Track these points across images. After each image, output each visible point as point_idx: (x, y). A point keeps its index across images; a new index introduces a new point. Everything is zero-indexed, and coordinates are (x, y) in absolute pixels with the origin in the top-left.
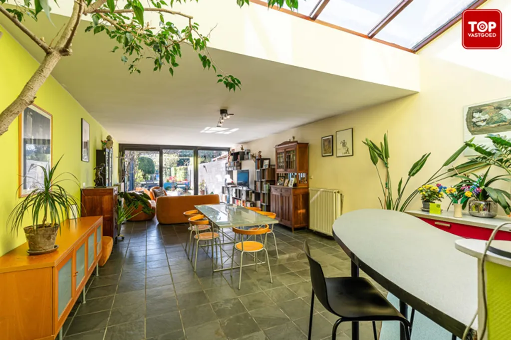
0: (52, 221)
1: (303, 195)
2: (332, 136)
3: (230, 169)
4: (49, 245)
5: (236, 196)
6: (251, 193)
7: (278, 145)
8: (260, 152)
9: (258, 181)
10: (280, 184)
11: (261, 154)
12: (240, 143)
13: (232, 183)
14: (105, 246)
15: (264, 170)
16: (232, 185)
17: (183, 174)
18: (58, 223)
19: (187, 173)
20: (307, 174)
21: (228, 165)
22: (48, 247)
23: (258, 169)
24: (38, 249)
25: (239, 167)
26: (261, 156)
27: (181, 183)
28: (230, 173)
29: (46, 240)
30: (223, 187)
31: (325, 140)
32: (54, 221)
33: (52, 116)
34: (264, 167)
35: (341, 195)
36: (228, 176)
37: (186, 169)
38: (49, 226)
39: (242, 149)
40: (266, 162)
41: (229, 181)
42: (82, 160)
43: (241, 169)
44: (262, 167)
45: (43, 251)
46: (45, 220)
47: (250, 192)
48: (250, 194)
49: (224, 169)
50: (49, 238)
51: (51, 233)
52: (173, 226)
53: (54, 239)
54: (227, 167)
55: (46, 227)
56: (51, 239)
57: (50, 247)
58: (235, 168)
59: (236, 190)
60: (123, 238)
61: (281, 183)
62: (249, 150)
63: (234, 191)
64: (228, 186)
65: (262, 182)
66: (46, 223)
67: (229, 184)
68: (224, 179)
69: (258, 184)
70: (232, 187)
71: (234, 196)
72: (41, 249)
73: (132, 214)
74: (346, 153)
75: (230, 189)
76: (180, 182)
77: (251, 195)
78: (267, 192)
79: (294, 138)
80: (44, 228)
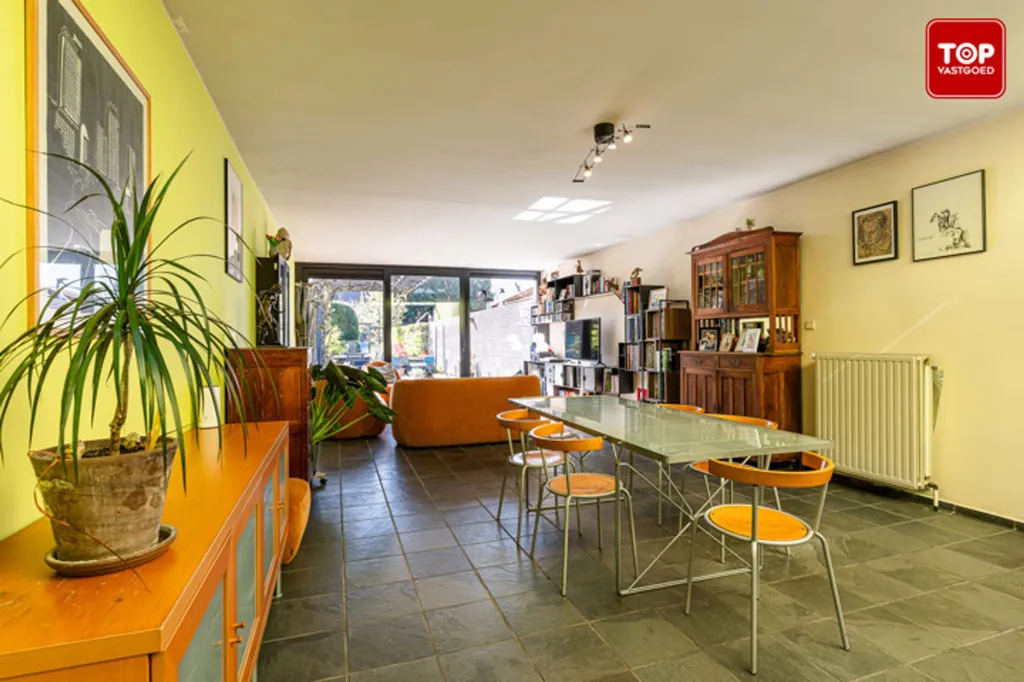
0: (149, 425)
1: (787, 374)
2: (895, 203)
3: (545, 320)
4: (139, 530)
5: (565, 383)
6: (609, 374)
7: (701, 247)
8: (637, 270)
9: (634, 344)
10: (707, 348)
11: (640, 275)
12: (575, 257)
13: (550, 353)
14: (295, 508)
15: (652, 314)
16: (552, 358)
17: (420, 339)
18: (174, 435)
19: (427, 337)
20: (796, 318)
21: (538, 311)
22: (132, 541)
23: (632, 312)
24: (92, 550)
25: (569, 315)
26: (639, 280)
27: (417, 359)
28: (544, 329)
29: (127, 510)
30: (526, 363)
31: (866, 219)
32: (157, 426)
33: (148, 99)
34: (651, 308)
35: (934, 368)
36: (540, 338)
37: (427, 329)
38: (139, 448)
39: (579, 269)
40: (657, 297)
41: (542, 347)
42: (226, 271)
43: (572, 317)
44: (646, 306)
45: (113, 558)
46: (119, 422)
47: (606, 371)
48: (605, 376)
49: (528, 321)
50: (136, 500)
51: (146, 477)
52: (436, 452)
53: (156, 504)
54: (534, 316)
55: (123, 450)
56: (147, 506)
57: (144, 536)
58: (559, 317)
59: (565, 367)
60: (323, 482)
61: (710, 344)
62: (599, 271)
63: (559, 368)
64: (542, 360)
65: (645, 345)
66: (124, 433)
67: (543, 355)
68: (528, 346)
69: (634, 352)
70: (552, 361)
71: (560, 382)
72: (101, 550)
73: (343, 422)
74: (955, 245)
75: (548, 367)
76: (414, 355)
77: (609, 379)
78: (664, 369)
79: (750, 223)
80: (117, 455)
